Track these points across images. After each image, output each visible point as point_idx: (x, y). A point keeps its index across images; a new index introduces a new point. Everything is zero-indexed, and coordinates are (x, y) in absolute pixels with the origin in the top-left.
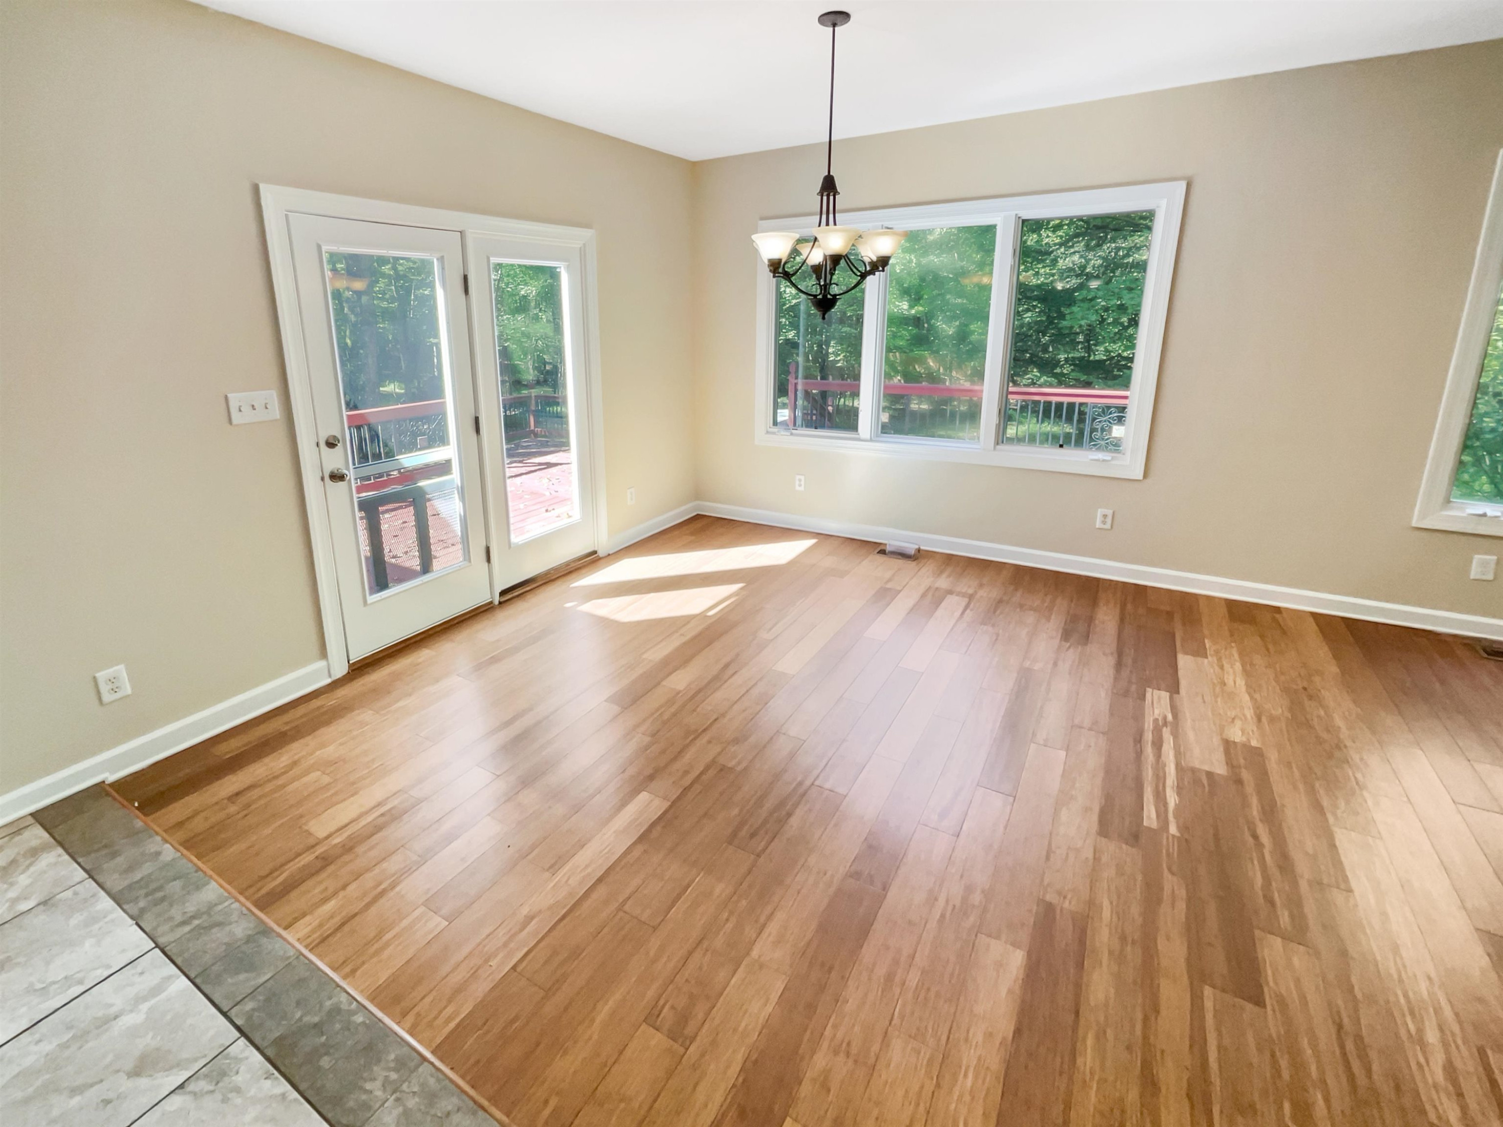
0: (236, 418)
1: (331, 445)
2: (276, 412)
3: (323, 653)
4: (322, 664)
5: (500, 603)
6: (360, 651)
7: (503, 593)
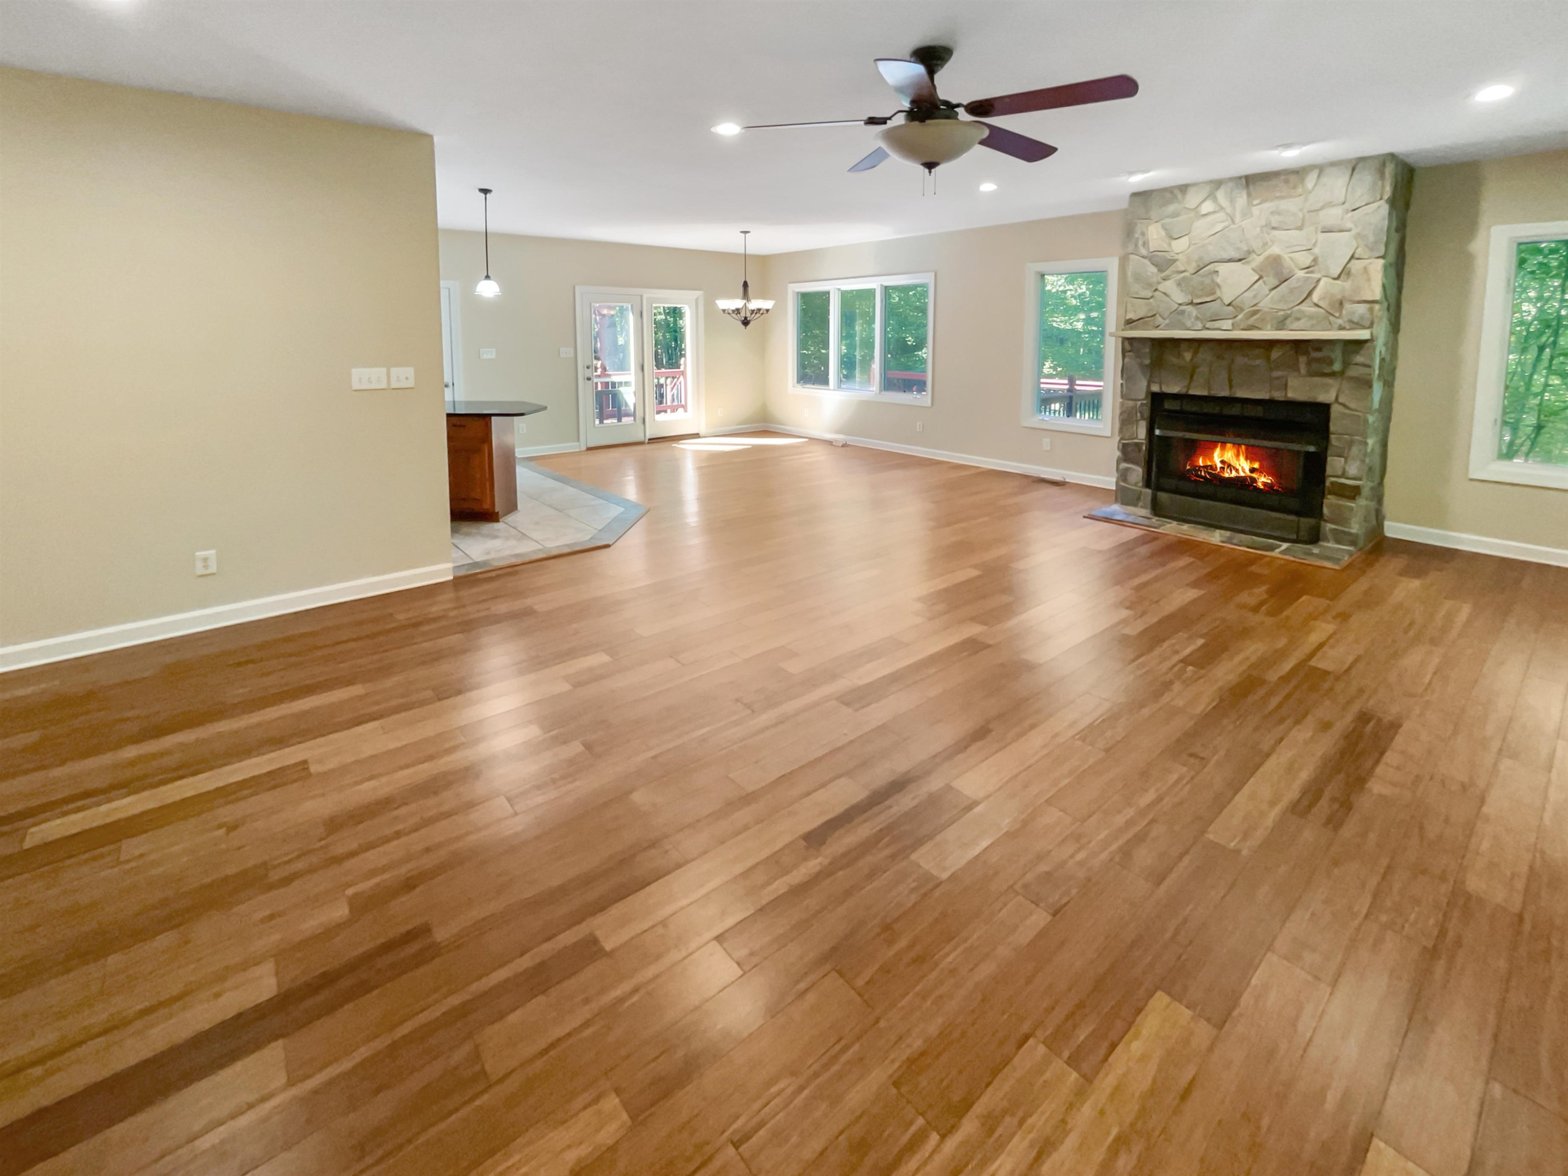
0: (561, 356)
1: (588, 368)
2: (572, 355)
3: (578, 440)
4: (577, 444)
5: (648, 443)
6: (591, 445)
7: (649, 439)
